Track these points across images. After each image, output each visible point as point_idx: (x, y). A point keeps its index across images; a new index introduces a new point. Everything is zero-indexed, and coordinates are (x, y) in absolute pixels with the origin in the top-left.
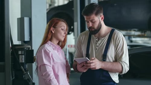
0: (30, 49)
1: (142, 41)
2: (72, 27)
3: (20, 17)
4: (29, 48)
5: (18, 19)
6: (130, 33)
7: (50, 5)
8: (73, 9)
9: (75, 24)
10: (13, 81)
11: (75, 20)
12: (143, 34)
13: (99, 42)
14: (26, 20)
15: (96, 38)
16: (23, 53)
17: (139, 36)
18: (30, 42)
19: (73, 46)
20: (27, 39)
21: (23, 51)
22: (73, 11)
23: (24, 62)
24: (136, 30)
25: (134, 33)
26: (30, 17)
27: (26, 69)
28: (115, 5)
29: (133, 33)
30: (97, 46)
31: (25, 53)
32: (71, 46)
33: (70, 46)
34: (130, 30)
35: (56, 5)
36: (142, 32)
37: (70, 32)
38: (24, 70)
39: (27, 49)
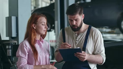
0: (17, 44)
1: (111, 36)
2: (53, 25)
3: (8, 16)
4: (15, 43)
5: (6, 18)
6: (102, 30)
7: (35, 7)
8: (54, 10)
9: (56, 22)
11: (56, 19)
12: (113, 31)
13: (79, 37)
14: (13, 18)
15: (76, 34)
16: (10, 48)
17: (109, 33)
18: (17, 38)
19: (54, 41)
20: (14, 35)
21: (10, 46)
22: (54, 12)
23: (11, 55)
24: (107, 27)
25: (106, 30)
26: (17, 16)
27: (13, 62)
28: (89, 6)
29: (104, 30)
30: (77, 41)
31: (12, 47)
32: (53, 41)
33: (51, 42)
34: (102, 28)
35: (40, 7)
36: (112, 29)
37: (52, 30)
38: (11, 62)
39: (14, 44)
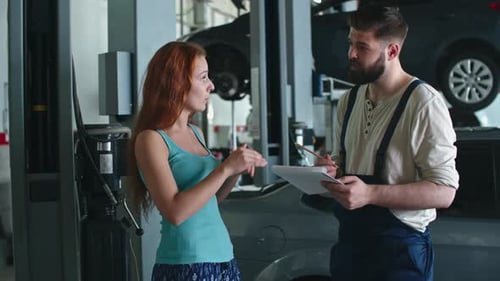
2: (246, 81)
3: (106, 51)
4: (126, 135)
5: (100, 56)
8: (249, 35)
9: (254, 71)
10: (84, 224)
11: (253, 62)
14: (122, 58)
15: (369, 103)
16: (109, 149)
20: (123, 109)
21: (110, 143)
23: (111, 172)
26: (133, 51)
27: (119, 192)
31: (116, 147)
37: (242, 95)
39: (122, 137)
